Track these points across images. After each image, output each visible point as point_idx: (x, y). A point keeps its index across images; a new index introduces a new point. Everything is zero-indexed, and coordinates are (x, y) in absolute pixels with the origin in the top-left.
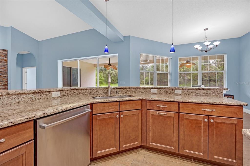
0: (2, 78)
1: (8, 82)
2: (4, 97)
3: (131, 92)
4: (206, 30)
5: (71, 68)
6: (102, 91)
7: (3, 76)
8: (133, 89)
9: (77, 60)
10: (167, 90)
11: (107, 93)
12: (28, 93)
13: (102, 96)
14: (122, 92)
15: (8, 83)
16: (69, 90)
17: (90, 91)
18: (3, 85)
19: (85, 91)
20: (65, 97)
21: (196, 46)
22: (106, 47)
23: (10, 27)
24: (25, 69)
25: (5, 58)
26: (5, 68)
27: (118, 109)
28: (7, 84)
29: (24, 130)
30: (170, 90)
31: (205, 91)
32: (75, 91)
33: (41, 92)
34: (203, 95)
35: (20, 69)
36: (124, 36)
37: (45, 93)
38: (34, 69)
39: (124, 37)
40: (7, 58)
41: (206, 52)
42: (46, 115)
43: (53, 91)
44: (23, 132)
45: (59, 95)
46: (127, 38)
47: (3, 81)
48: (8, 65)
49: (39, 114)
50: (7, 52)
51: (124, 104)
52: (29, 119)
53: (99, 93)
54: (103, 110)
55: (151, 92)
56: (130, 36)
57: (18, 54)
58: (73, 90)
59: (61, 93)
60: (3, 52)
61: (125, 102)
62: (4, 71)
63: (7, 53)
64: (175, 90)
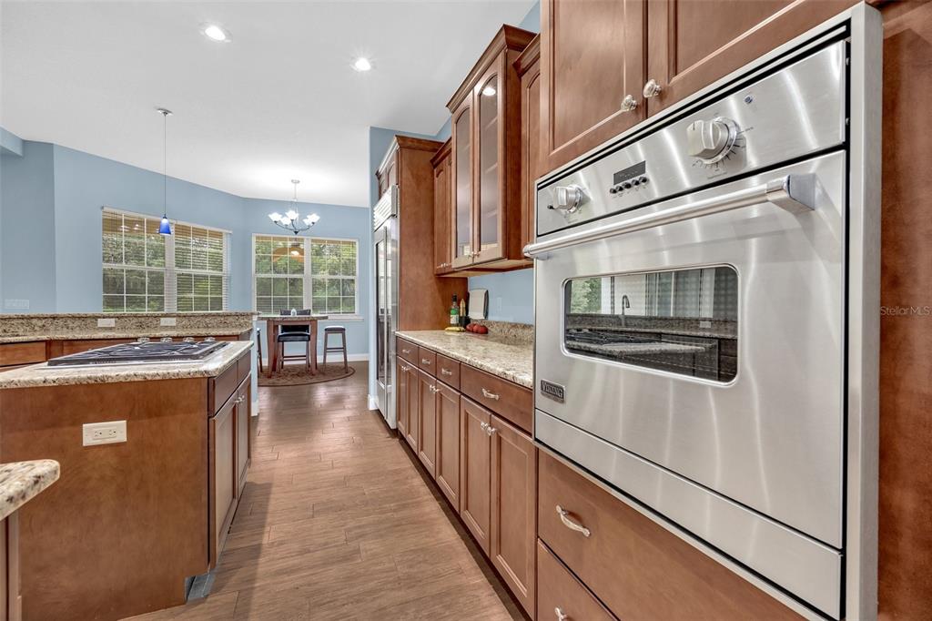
3: (28, 328)
4: (296, 182)
8: (34, 321)
10: (143, 319)
21: (275, 216)
30: (150, 319)
41: (296, 233)
55: (99, 324)
64: (162, 319)
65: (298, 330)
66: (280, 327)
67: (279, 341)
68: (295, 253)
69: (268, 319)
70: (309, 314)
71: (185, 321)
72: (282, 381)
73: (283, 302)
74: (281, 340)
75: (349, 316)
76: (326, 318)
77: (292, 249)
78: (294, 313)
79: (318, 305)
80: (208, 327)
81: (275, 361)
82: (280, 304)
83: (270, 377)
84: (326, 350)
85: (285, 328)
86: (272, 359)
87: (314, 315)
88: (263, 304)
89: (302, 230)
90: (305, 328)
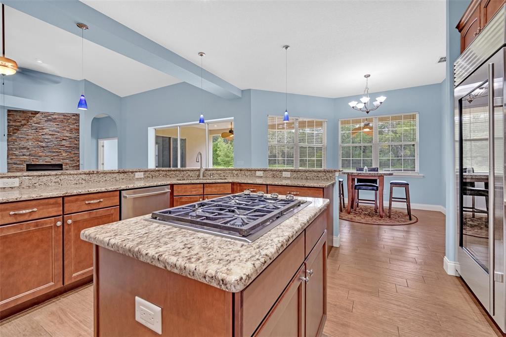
0: (72, 156)
1: (80, 161)
2: (95, 175)
4: (367, 76)
5: (170, 138)
6: (192, 173)
7: (74, 153)
8: (234, 171)
9: (177, 126)
10: (274, 172)
11: (199, 176)
12: (113, 173)
13: (191, 178)
14: (219, 174)
15: (81, 163)
16: (153, 171)
17: (178, 172)
18: (74, 167)
19: (173, 172)
20: (149, 179)
21: (353, 104)
22: (202, 116)
23: (83, 80)
24: (101, 142)
25: (77, 126)
26: (77, 140)
27: (202, 191)
28: (79, 164)
29: (113, 196)
31: (316, 174)
32: (161, 172)
33: (124, 172)
34: (314, 179)
35: (94, 141)
36: (242, 89)
37: (128, 174)
38: (115, 142)
39: (242, 91)
40: (79, 126)
41: (368, 112)
42: (128, 188)
43: (136, 172)
44: (112, 198)
45: (143, 176)
46: (246, 92)
47: (74, 161)
48: (80, 137)
49: (123, 187)
50: (79, 117)
51: (210, 187)
52: (116, 189)
53: (189, 175)
54: (184, 192)
55: (257, 175)
56: (250, 89)
57: (94, 118)
58: (159, 171)
59: (144, 174)
60: (74, 118)
61: (211, 185)
62: (75, 145)
63: (79, 119)
64: (283, 172)
65: (369, 183)
66: (356, 179)
67: (355, 189)
68: (367, 130)
69: (348, 174)
70: (377, 171)
71: (295, 175)
72: (357, 218)
73: (359, 162)
74: (357, 188)
75: (410, 173)
76: (391, 174)
77: (364, 128)
78: (366, 170)
79: (383, 164)
80: (307, 179)
81: (353, 202)
82: (356, 164)
83: (349, 213)
84: (391, 199)
85: (359, 181)
86: (351, 200)
87: (380, 172)
88: (346, 164)
89: (372, 110)
90: (375, 181)
